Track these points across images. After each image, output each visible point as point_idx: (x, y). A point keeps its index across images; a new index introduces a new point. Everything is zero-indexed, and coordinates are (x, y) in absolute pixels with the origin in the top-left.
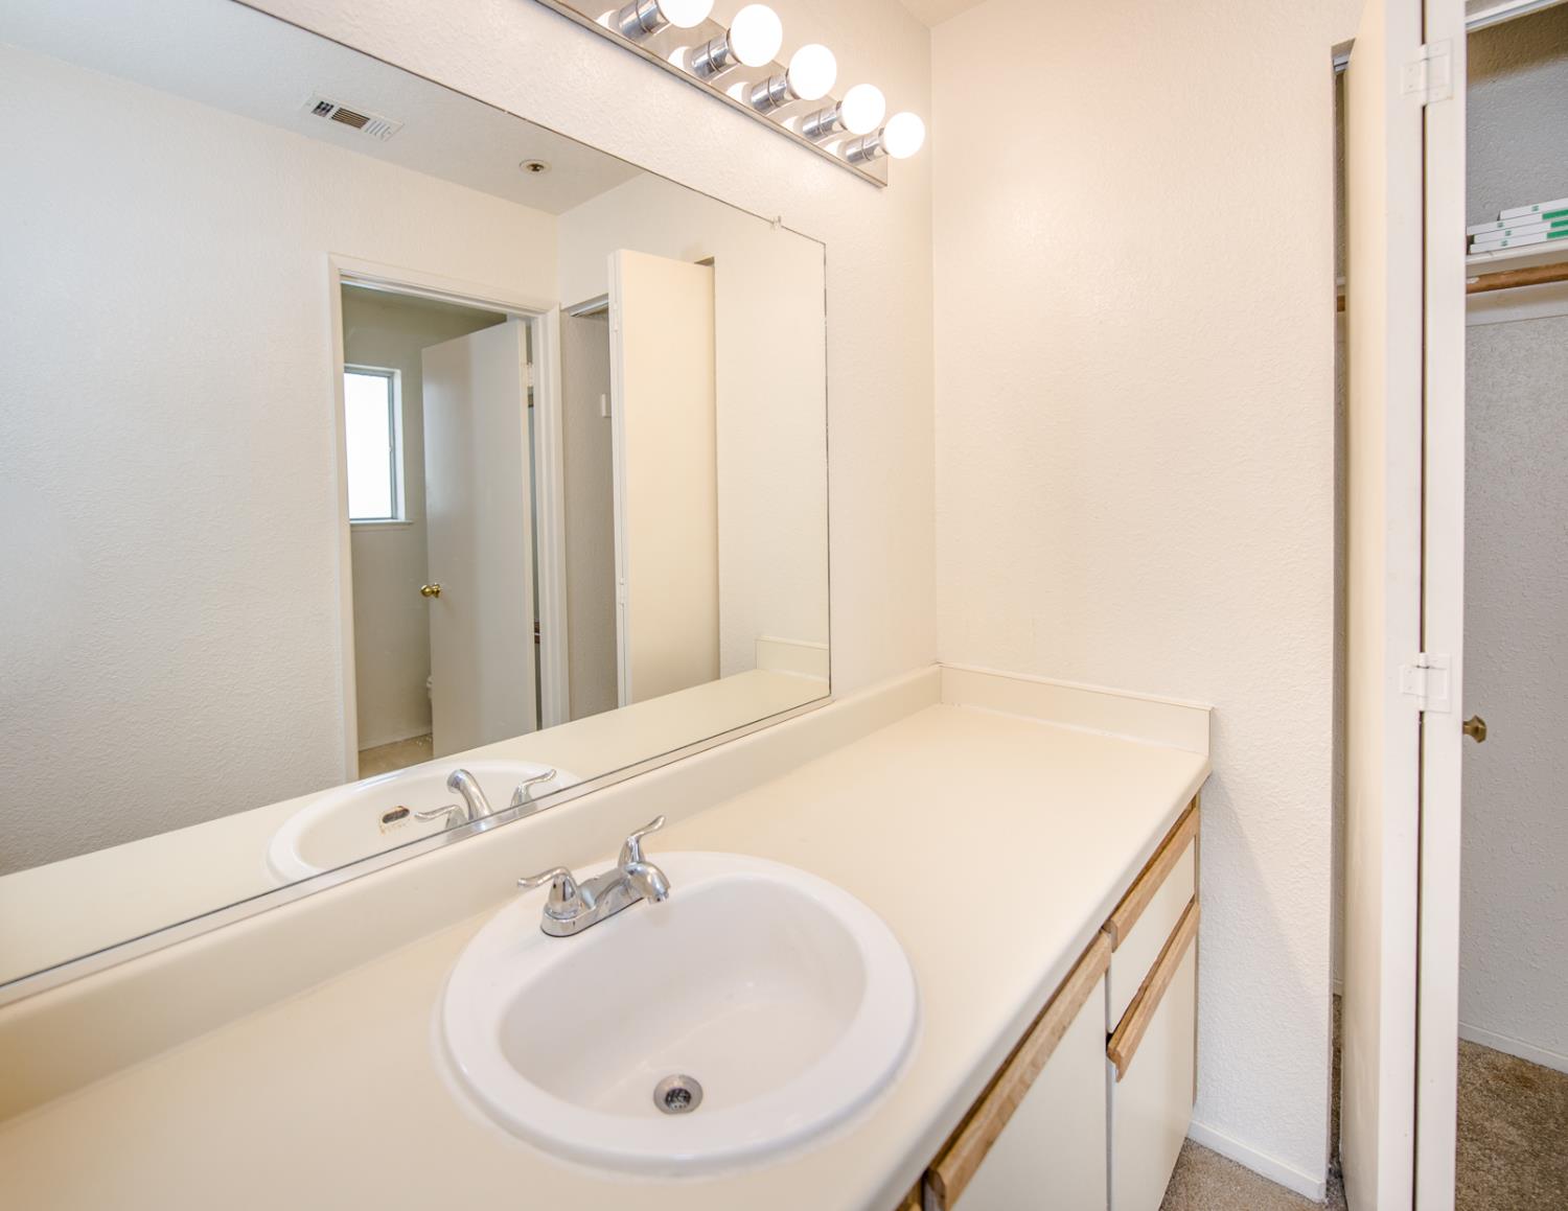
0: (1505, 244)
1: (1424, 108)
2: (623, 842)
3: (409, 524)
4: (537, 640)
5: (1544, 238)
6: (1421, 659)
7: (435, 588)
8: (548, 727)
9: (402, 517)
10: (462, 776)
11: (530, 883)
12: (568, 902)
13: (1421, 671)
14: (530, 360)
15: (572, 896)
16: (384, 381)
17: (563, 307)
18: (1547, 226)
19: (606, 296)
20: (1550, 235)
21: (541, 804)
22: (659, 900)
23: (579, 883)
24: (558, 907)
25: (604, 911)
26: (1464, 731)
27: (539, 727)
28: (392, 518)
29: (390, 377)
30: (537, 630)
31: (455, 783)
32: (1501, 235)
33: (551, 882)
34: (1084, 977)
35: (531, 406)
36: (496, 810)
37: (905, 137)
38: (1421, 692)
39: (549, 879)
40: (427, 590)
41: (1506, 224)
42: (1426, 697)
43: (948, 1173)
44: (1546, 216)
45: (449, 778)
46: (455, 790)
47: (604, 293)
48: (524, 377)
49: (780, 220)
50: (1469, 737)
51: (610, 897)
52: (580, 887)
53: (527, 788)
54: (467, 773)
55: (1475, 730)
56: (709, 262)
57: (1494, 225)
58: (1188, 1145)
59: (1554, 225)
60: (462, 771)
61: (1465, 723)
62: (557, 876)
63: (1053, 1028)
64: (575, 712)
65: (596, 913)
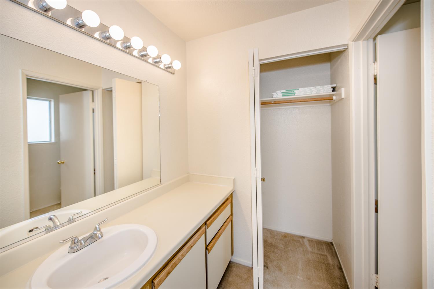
0: (277, 96)
1: (254, 77)
2: (95, 226)
3: (56, 143)
4: (95, 173)
5: (281, 96)
6: (256, 169)
7: (63, 161)
8: (98, 195)
9: (53, 140)
10: (52, 217)
11: (64, 242)
12: (76, 244)
13: (256, 171)
14: (93, 101)
15: (77, 242)
16: (48, 103)
17: (103, 88)
18: (282, 94)
19: (112, 88)
20: (283, 96)
21: (76, 220)
22: (99, 239)
23: (80, 239)
24: (73, 246)
25: (87, 244)
26: (262, 180)
27: (95, 196)
28: (50, 141)
29: (50, 101)
30: (95, 171)
31: (51, 219)
32: (276, 95)
33: (71, 240)
34: (197, 235)
35: (93, 112)
36: (61, 223)
37: (177, 65)
38: (256, 174)
39: (71, 239)
40: (60, 162)
41: (277, 93)
42: (256, 175)
43: (156, 282)
44: (282, 93)
45: (49, 218)
46: (50, 221)
47: (111, 87)
48: (91, 106)
49: (146, 81)
50: (262, 181)
51: (88, 241)
52: (81, 240)
53: (73, 217)
54: (55, 216)
55: (263, 180)
56: (140, 83)
57: (275, 93)
58: (230, 261)
59: (283, 94)
60: (53, 215)
61: (262, 179)
62: (73, 238)
63: (188, 247)
64: (105, 191)
65: (84, 245)
